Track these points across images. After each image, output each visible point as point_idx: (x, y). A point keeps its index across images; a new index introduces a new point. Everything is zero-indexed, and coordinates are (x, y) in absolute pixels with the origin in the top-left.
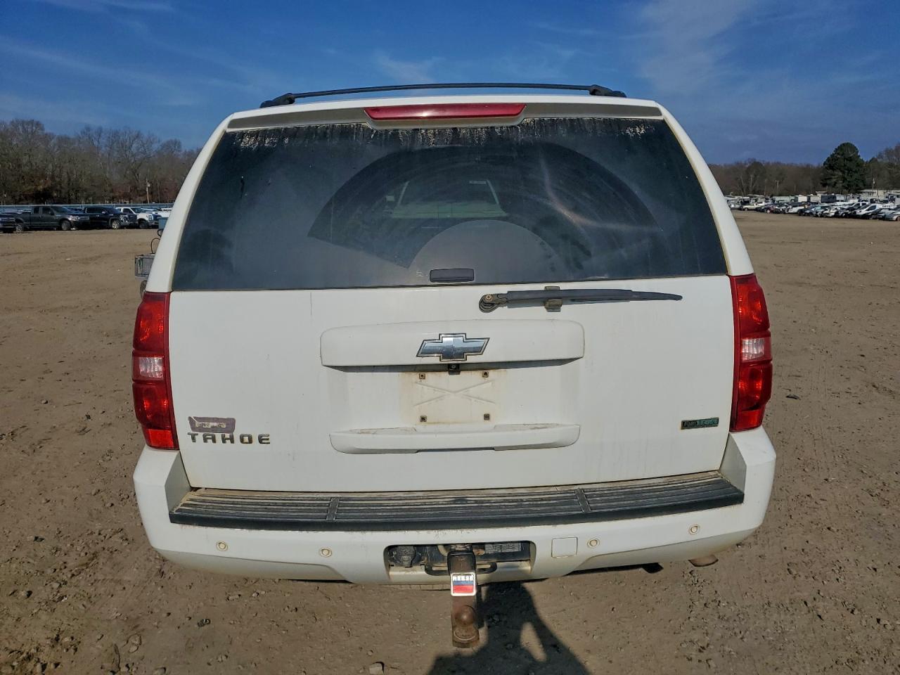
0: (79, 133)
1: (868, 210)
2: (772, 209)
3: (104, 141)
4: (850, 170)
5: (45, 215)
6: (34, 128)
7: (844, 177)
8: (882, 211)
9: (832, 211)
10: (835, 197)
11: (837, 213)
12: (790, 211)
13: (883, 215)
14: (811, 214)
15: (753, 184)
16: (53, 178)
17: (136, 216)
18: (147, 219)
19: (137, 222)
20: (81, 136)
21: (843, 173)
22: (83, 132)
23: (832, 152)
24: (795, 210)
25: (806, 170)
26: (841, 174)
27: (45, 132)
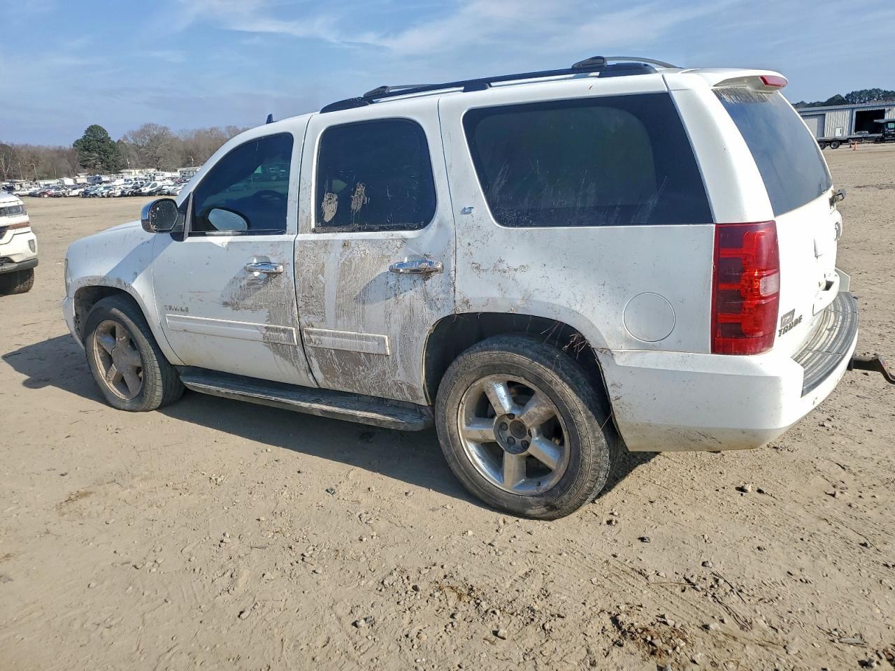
1: (152, 187)
2: (49, 193)
4: (105, 151)
7: (101, 159)
8: (164, 188)
9: (116, 191)
10: (100, 178)
11: (123, 192)
12: (70, 194)
13: (166, 191)
14: (95, 195)
15: (6, 169)
21: (100, 154)
23: (84, 134)
24: (76, 192)
25: (60, 153)
26: (97, 155)
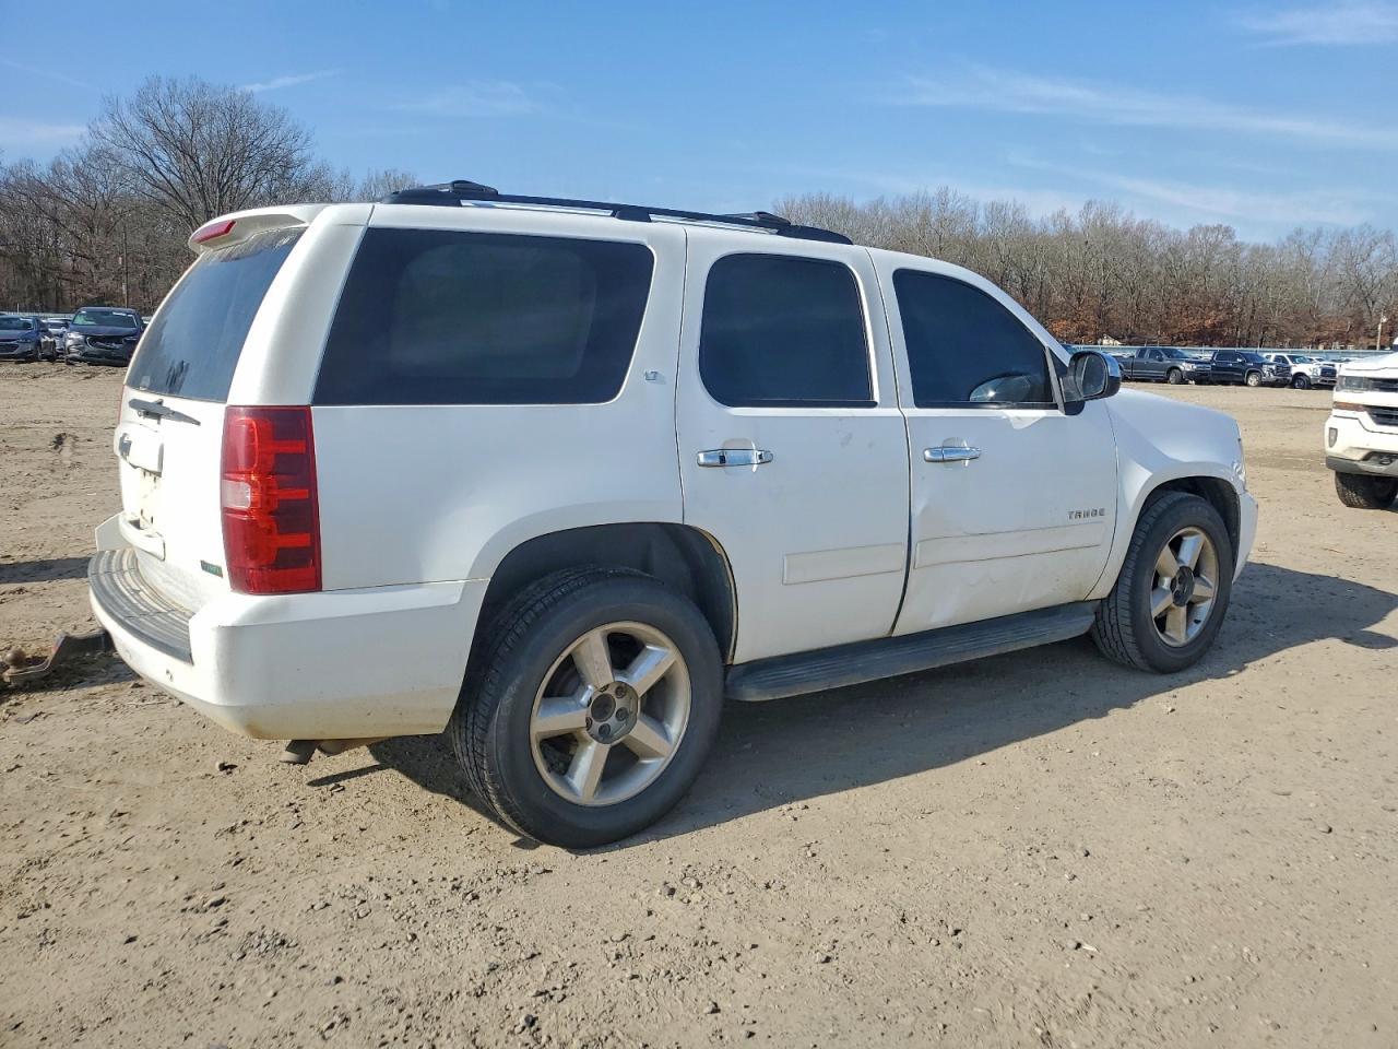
0: (1285, 240)
3: (1322, 249)
5: (1152, 361)
6: (1220, 236)
16: (1230, 308)
17: (1289, 368)
18: (1309, 373)
19: (1290, 379)
20: (1286, 244)
22: (1289, 238)
27: (1236, 240)
